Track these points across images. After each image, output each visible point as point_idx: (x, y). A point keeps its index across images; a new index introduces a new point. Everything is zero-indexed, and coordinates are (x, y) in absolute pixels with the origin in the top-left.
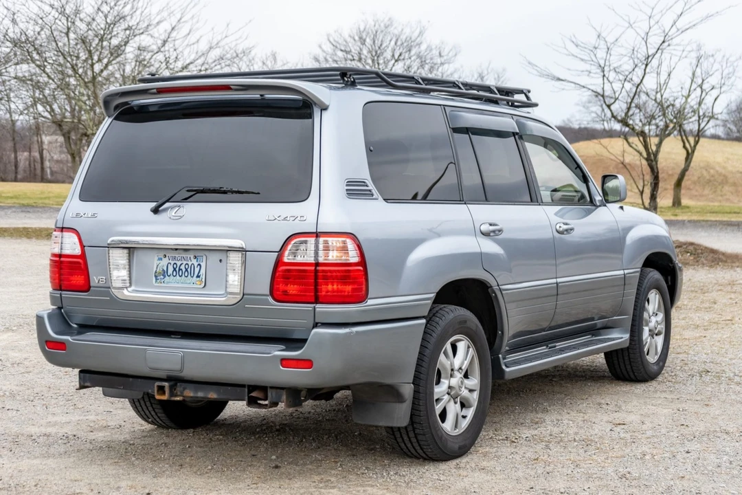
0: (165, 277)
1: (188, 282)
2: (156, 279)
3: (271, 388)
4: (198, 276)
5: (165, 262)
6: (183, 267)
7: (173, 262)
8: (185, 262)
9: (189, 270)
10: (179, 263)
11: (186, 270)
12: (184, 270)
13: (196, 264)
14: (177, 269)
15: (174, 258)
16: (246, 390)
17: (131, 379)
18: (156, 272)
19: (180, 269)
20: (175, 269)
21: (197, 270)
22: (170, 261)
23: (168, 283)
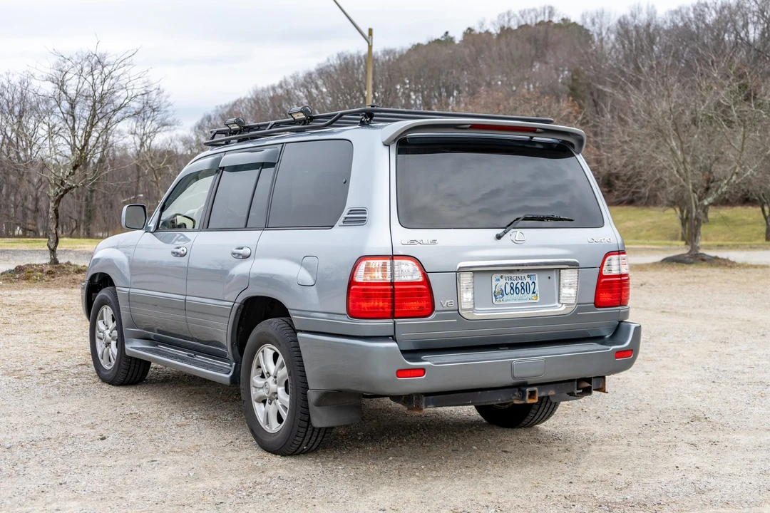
0: (503, 295)
1: (525, 298)
2: (496, 299)
3: (594, 377)
4: (534, 293)
5: (502, 282)
6: (519, 286)
7: (510, 282)
8: (520, 282)
9: (525, 287)
10: (515, 282)
11: (523, 288)
12: (520, 288)
13: (530, 283)
14: (514, 288)
15: (510, 278)
16: (576, 383)
17: (480, 393)
18: (495, 292)
19: (516, 288)
20: (512, 288)
21: (532, 287)
22: (507, 281)
23: (507, 300)
